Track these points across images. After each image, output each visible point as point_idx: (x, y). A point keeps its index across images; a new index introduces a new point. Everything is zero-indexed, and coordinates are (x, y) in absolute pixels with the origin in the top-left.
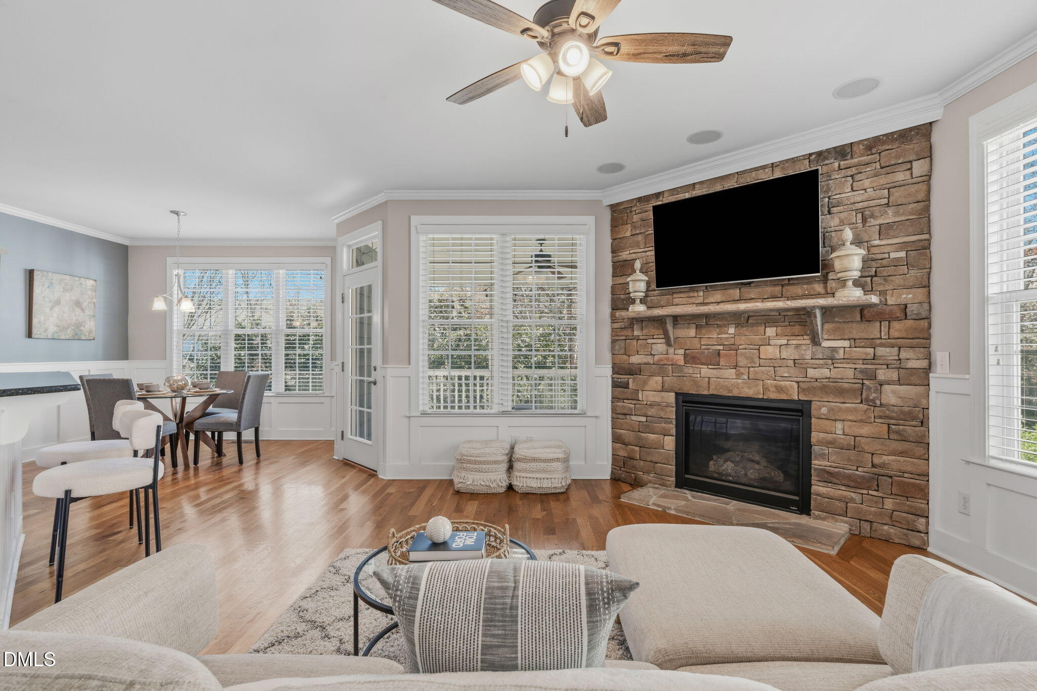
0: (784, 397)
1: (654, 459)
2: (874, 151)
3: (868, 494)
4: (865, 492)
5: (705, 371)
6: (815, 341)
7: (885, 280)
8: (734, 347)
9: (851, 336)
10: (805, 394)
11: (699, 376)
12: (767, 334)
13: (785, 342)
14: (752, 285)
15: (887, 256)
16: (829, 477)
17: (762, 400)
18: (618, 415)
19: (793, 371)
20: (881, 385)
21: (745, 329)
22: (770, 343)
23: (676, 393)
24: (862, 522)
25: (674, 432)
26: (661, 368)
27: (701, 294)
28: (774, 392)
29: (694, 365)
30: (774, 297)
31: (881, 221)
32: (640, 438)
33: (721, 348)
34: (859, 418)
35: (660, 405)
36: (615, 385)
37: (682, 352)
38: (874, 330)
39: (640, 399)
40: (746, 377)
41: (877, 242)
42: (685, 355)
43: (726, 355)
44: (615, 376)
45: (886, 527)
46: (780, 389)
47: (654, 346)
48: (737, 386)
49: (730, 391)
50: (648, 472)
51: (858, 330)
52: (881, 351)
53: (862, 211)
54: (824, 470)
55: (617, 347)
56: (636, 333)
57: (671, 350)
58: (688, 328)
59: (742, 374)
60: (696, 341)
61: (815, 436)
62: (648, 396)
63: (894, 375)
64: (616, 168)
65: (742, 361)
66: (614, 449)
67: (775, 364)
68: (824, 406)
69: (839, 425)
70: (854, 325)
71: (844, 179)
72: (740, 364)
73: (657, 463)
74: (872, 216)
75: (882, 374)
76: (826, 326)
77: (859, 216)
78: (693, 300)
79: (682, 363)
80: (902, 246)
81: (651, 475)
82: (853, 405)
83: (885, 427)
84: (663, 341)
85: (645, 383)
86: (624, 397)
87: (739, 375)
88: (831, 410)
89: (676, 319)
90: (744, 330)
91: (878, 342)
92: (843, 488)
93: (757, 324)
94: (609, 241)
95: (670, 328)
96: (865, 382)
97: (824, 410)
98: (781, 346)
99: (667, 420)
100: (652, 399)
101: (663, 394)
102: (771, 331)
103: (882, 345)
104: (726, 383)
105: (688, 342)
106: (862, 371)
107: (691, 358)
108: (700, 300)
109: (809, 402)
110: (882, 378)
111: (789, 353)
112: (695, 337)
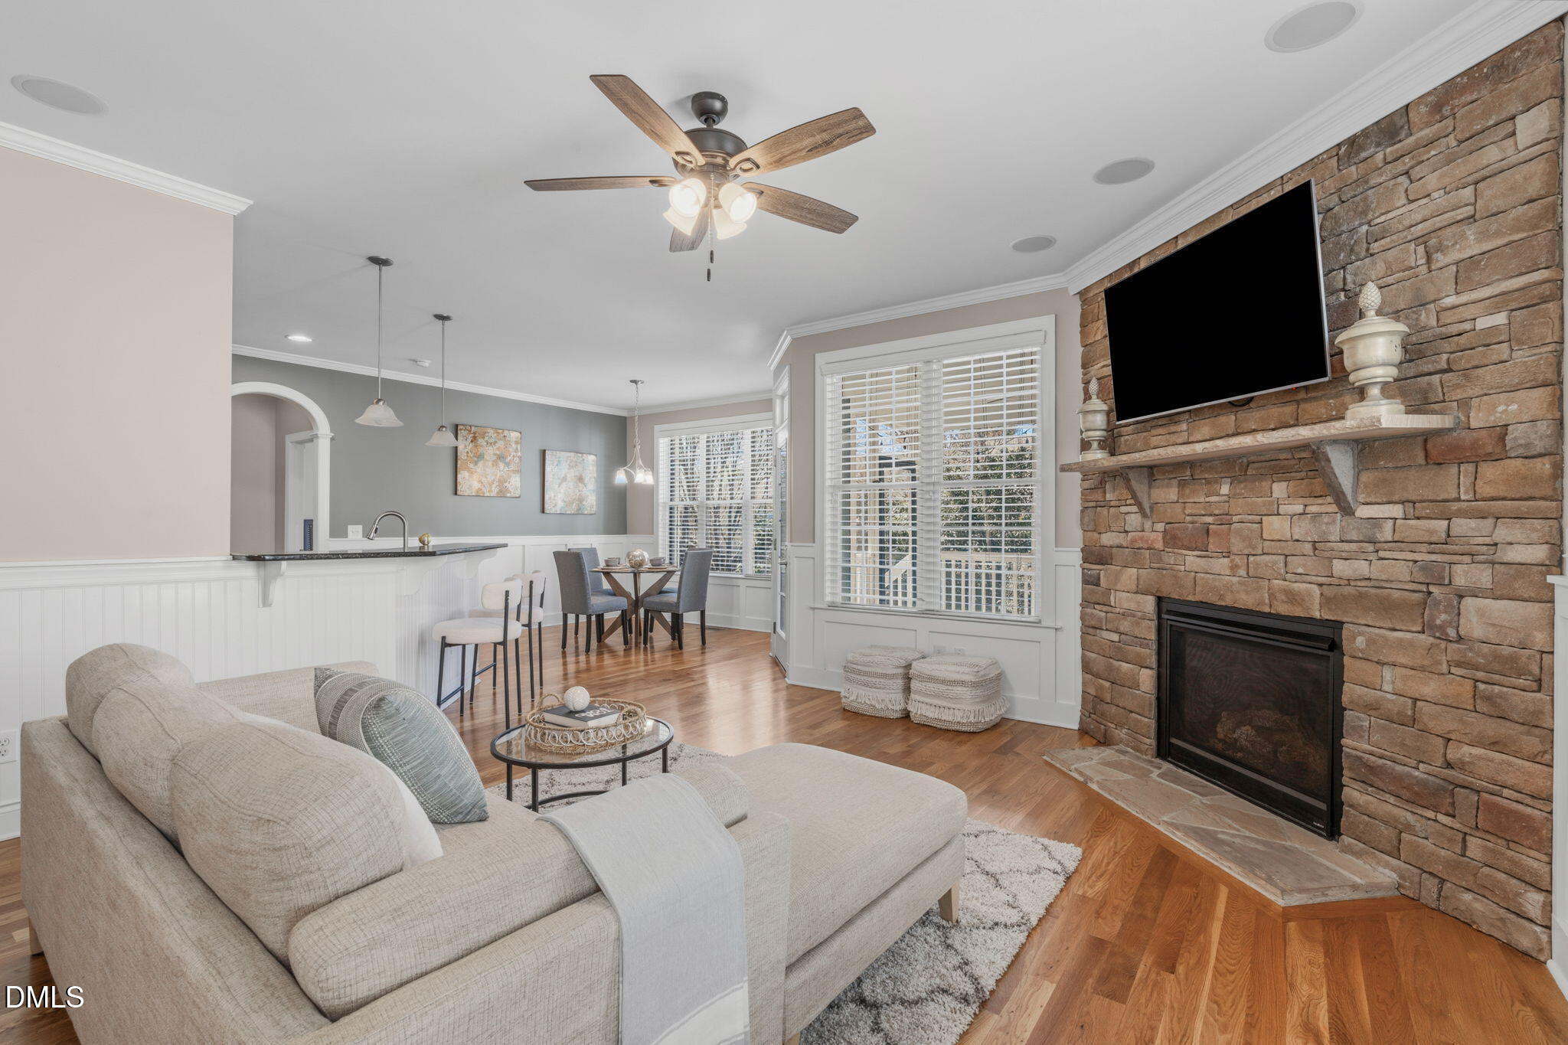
0: (1298, 612)
1: (1129, 705)
2: (1446, 111)
3: (1436, 821)
4: (1430, 814)
5: (1192, 560)
6: (1347, 510)
7: (1466, 377)
8: (1225, 519)
9: (1406, 496)
10: (1330, 609)
11: (1182, 568)
12: (1274, 496)
13: (1299, 508)
14: (1252, 405)
15: (1467, 326)
16: (1371, 776)
17: (1269, 615)
18: (1089, 628)
19: (1311, 562)
20: (1461, 597)
21: (1244, 485)
22: (1281, 512)
23: (1160, 600)
24: (1424, 875)
25: (1153, 661)
26: (1136, 553)
27: (1184, 426)
28: (1283, 602)
29: (1176, 550)
30: (1284, 425)
31: (1455, 255)
32: (1113, 669)
33: (1210, 519)
34: (1418, 662)
35: (1134, 616)
36: (1085, 581)
37: (1160, 527)
38: (1455, 482)
39: (1112, 604)
40: (1242, 572)
41: (1449, 301)
42: (1162, 533)
43: (1215, 533)
44: (1087, 565)
45: (1468, 897)
46: (1292, 597)
47: (1127, 517)
48: (1230, 588)
49: (1222, 598)
50: (1120, 725)
51: (1418, 483)
52: (1460, 526)
53: (1422, 240)
54: (1360, 758)
55: (1086, 519)
56: (1109, 496)
57: (1148, 524)
58: (1168, 486)
59: (1237, 566)
60: (1178, 508)
61: (1351, 692)
62: (1119, 599)
63: (1485, 578)
64: (1043, 243)
65: (1237, 544)
66: (1084, 685)
67: (1285, 549)
68: (1360, 634)
69: (1387, 674)
70: (1413, 474)
71: (1392, 183)
72: (1234, 549)
73: (1132, 712)
74: (1440, 248)
75: (1462, 575)
76: (1365, 477)
77: (1421, 249)
78: (1174, 438)
79: (1159, 545)
80: (1499, 302)
81: (1125, 731)
82: (1409, 635)
83: (1469, 684)
84: (1137, 508)
85: (1119, 578)
86: (1094, 600)
87: (1234, 568)
88: (1371, 642)
90: (1240, 488)
91: (1455, 506)
92: (1392, 800)
93: (1260, 477)
94: (1078, 351)
95: (1141, 488)
96: (1432, 588)
97: (1365, 642)
98: (1292, 516)
99: (1142, 642)
100: (1126, 605)
101: (1140, 597)
102: (1279, 489)
103: (1462, 514)
104: (1216, 583)
105: (1169, 510)
106: (1426, 568)
107: (1172, 538)
108: (1184, 437)
109: (1338, 625)
110: (1460, 581)
111: (1302, 530)
112: (1177, 502)
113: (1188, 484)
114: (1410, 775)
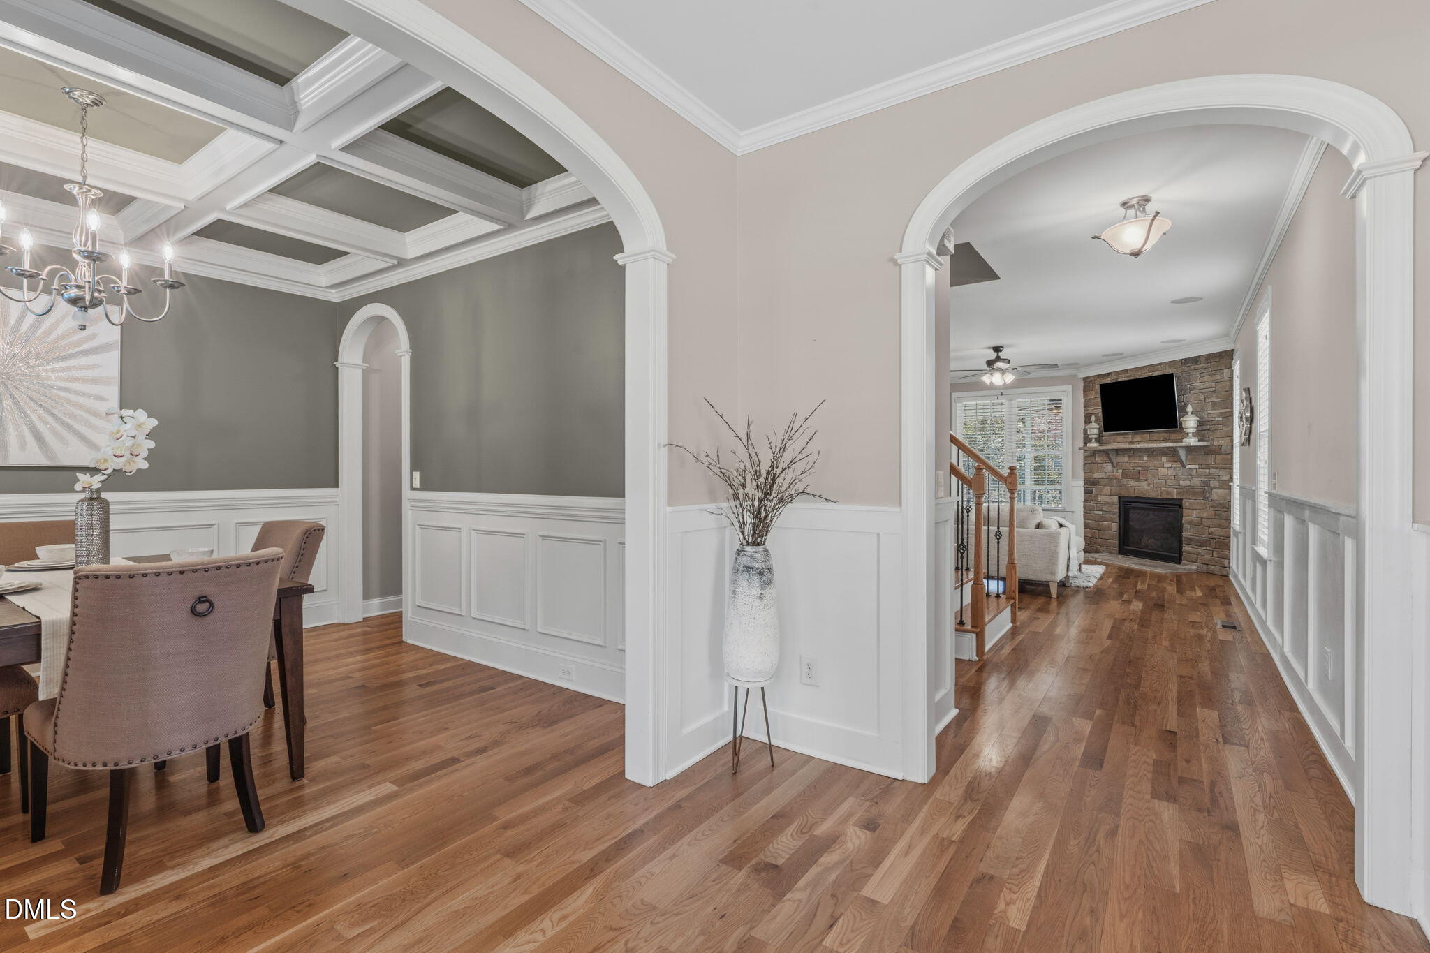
0: (1170, 497)
1: (1107, 537)
2: (1209, 361)
4: (1205, 548)
5: (1133, 482)
6: (1184, 466)
7: (1213, 432)
8: (1146, 468)
9: (1200, 463)
10: (1180, 495)
11: (1130, 485)
12: (1162, 461)
13: (1169, 466)
15: (1213, 419)
16: (1190, 542)
17: (1160, 499)
18: (1087, 511)
19: (1174, 482)
20: (1212, 489)
22: (1163, 466)
23: (1120, 497)
25: (1117, 520)
26: (1110, 481)
27: (1130, 436)
28: (1165, 494)
29: (1127, 479)
30: (1165, 440)
31: (1210, 400)
32: (1099, 525)
33: (1140, 468)
34: (1203, 507)
35: (1110, 504)
36: (1086, 492)
37: (1121, 471)
38: (1211, 459)
39: (1100, 500)
40: (1152, 486)
41: (1210, 411)
42: (1123, 473)
43: (1142, 473)
44: (1086, 486)
46: (1168, 493)
47: (1106, 468)
48: (1147, 491)
49: (1144, 494)
51: (1203, 459)
52: (1213, 471)
53: (1203, 393)
54: (1188, 537)
55: (1086, 468)
56: (1096, 459)
57: (1115, 470)
58: (1124, 457)
60: (1128, 465)
61: (1185, 519)
62: (1103, 498)
63: (1217, 484)
65: (1150, 477)
66: (1085, 533)
67: (1166, 478)
68: (1188, 502)
69: (1195, 512)
70: (1201, 456)
72: (1149, 478)
73: (1108, 539)
74: (1208, 397)
75: (1213, 483)
76: (1189, 457)
77: (1203, 396)
78: (1125, 440)
79: (1121, 478)
80: (1221, 414)
81: (1105, 547)
82: (1200, 501)
83: (1213, 512)
84: (1110, 464)
85: (1101, 490)
86: (1091, 499)
87: (1149, 485)
88: (1191, 503)
89: (1117, 451)
90: (1151, 459)
91: (1210, 466)
92: (1196, 547)
93: (1157, 455)
94: (1082, 400)
95: (1113, 458)
96: (1205, 488)
97: (1187, 504)
98: (1167, 468)
99: (1113, 513)
100: (1105, 500)
101: (1112, 497)
102: (1164, 459)
103: (1213, 468)
104: (1143, 490)
105: (1124, 465)
106: (1204, 482)
107: (1125, 475)
108: (1130, 440)
109: (1181, 500)
110: (1212, 485)
111: (1171, 472)
112: (1128, 462)
113: (1132, 456)
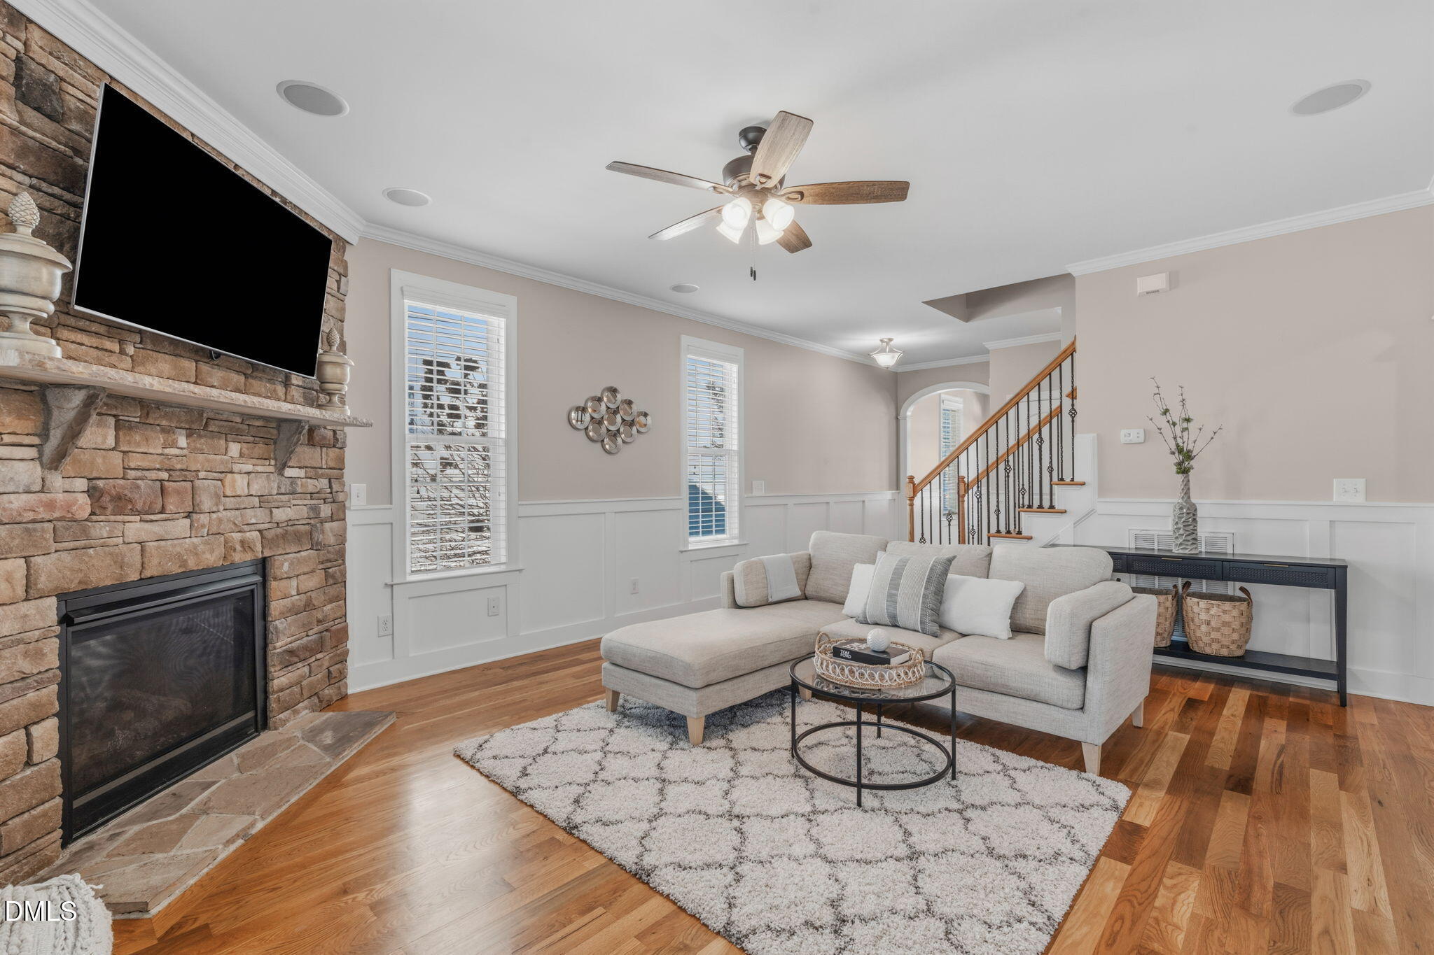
3: (314, 661)
4: (312, 659)
5: (135, 528)
6: (280, 470)
8: (187, 475)
9: (305, 463)
10: (270, 548)
11: (121, 540)
12: (230, 454)
13: (251, 468)
16: (290, 659)
17: (226, 568)
19: (258, 514)
20: (322, 524)
21: (202, 441)
22: (234, 470)
25: (54, 708)
26: (26, 532)
27: (130, 350)
28: (239, 551)
29: (111, 518)
33: (165, 475)
34: (309, 568)
35: (19, 642)
37: (83, 484)
38: (321, 457)
40: (205, 531)
42: (92, 493)
43: (175, 491)
45: (327, 691)
46: (246, 545)
48: (194, 551)
51: (308, 455)
52: (321, 483)
58: (98, 425)
59: (201, 526)
60: (117, 458)
61: (273, 609)
63: (329, 511)
65: (201, 502)
67: (241, 504)
68: (287, 560)
69: (294, 583)
70: (305, 449)
72: (197, 508)
75: (323, 511)
78: (111, 360)
79: (86, 513)
82: (307, 553)
83: (324, 573)
84: (31, 453)
87: (195, 528)
90: (201, 443)
91: (320, 472)
92: (300, 665)
93: (218, 435)
96: (314, 521)
97: (286, 566)
98: (248, 474)
101: (27, 605)
102: (235, 449)
103: (322, 476)
104: (178, 549)
105: (99, 460)
106: (311, 509)
107: (105, 501)
108: (126, 364)
110: (322, 515)
111: (256, 486)
112: (113, 449)
113: (137, 427)
114: (308, 641)
